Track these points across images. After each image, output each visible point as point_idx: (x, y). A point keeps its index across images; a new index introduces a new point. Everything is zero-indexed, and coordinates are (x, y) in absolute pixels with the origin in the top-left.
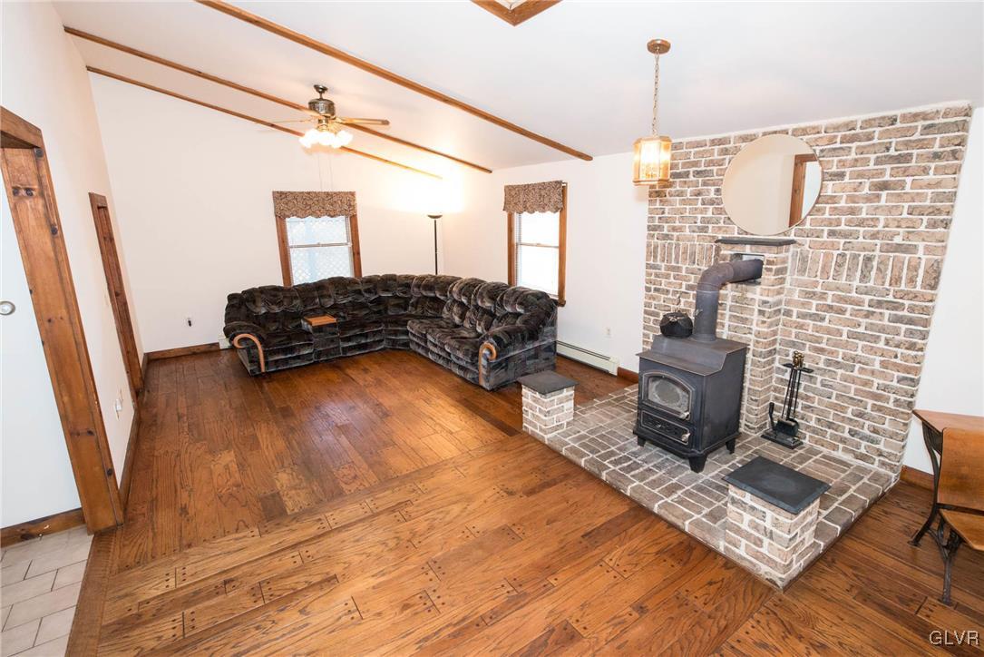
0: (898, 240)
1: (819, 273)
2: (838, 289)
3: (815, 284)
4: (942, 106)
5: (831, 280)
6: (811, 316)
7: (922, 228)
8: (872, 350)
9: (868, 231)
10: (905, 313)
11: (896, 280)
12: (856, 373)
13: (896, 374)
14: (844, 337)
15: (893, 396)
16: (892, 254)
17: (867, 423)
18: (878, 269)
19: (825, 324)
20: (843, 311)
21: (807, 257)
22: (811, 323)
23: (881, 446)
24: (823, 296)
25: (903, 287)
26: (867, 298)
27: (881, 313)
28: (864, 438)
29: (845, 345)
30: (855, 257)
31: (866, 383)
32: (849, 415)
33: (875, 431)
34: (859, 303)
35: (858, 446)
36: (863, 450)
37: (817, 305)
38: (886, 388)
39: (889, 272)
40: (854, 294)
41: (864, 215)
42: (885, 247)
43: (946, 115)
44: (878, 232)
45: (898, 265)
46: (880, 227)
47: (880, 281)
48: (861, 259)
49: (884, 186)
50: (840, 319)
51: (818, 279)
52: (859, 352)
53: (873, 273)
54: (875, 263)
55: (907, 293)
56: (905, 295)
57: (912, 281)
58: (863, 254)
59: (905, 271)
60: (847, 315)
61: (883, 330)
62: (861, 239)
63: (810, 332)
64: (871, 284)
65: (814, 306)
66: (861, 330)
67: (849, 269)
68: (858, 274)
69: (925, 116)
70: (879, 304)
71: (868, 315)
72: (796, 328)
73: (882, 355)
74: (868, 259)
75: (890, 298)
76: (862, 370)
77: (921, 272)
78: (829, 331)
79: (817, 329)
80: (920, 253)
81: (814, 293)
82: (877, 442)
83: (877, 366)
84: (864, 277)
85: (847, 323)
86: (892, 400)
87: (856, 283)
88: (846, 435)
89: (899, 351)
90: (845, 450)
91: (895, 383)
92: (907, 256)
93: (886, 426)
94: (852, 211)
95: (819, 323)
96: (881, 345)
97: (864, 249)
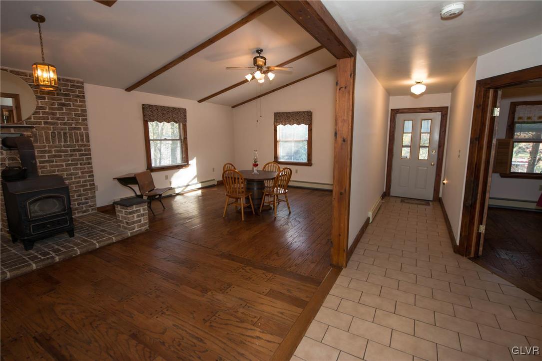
0: (73, 126)
1: (45, 141)
2: (56, 147)
3: (45, 147)
4: (76, 79)
5: (51, 144)
6: (47, 162)
7: (80, 121)
8: (76, 169)
9: (62, 122)
10: (83, 152)
11: (77, 141)
12: (74, 180)
13: (87, 175)
14: (65, 167)
15: (88, 183)
16: (73, 131)
17: (83, 197)
18: (70, 137)
19: (54, 163)
20: (61, 156)
21: (36, 134)
22: (48, 164)
23: (90, 204)
24: (50, 151)
25: (80, 143)
26: (69, 149)
27: (76, 154)
28: (83, 204)
29: (66, 170)
30: (60, 133)
31: (79, 182)
32: (76, 198)
33: (86, 199)
34: (67, 151)
35: (82, 208)
36: (84, 209)
37: (48, 156)
38: (85, 181)
39: (74, 138)
40: (63, 148)
41: (58, 116)
42: (70, 129)
43: (77, 83)
44: (66, 123)
45: (76, 134)
46: (66, 121)
47: (71, 142)
48: (62, 133)
49: (63, 105)
50: (61, 160)
51: (45, 144)
52: (72, 171)
53: (68, 139)
54: (68, 135)
55: (83, 145)
56: (81, 146)
57: (82, 140)
58: (62, 131)
59: (79, 138)
60: (63, 158)
61: (78, 160)
62: (59, 126)
63: (48, 169)
64: (69, 143)
65: (47, 157)
66: (70, 162)
67: (58, 138)
68: (63, 140)
69: (71, 81)
70: (74, 151)
71: (71, 155)
72: (41, 169)
73: (81, 170)
74: (65, 134)
75: (77, 148)
76: (75, 178)
77: (84, 137)
78: (57, 166)
79: (52, 166)
80: (82, 130)
81: (46, 151)
82: (88, 203)
83: (80, 174)
84: (65, 141)
85: (64, 161)
86: (88, 185)
87: (63, 144)
88: (77, 206)
89: (86, 166)
90: (78, 213)
91: (88, 178)
92: (79, 132)
93: (89, 195)
94: (53, 114)
95: (52, 164)
96: (79, 166)
97: (62, 130)
